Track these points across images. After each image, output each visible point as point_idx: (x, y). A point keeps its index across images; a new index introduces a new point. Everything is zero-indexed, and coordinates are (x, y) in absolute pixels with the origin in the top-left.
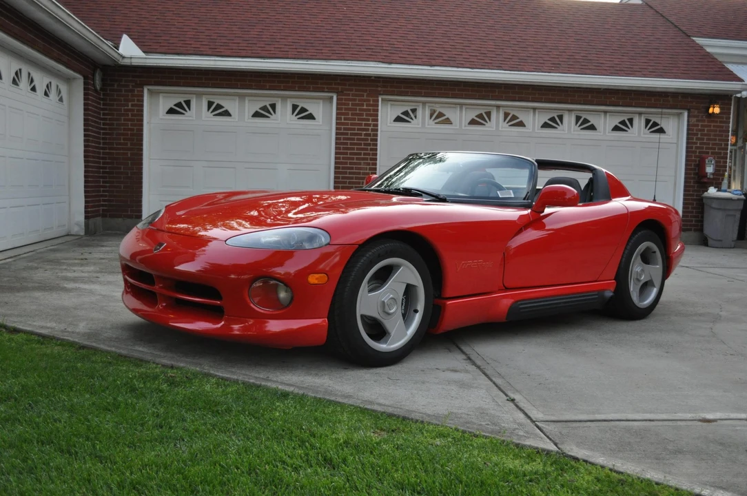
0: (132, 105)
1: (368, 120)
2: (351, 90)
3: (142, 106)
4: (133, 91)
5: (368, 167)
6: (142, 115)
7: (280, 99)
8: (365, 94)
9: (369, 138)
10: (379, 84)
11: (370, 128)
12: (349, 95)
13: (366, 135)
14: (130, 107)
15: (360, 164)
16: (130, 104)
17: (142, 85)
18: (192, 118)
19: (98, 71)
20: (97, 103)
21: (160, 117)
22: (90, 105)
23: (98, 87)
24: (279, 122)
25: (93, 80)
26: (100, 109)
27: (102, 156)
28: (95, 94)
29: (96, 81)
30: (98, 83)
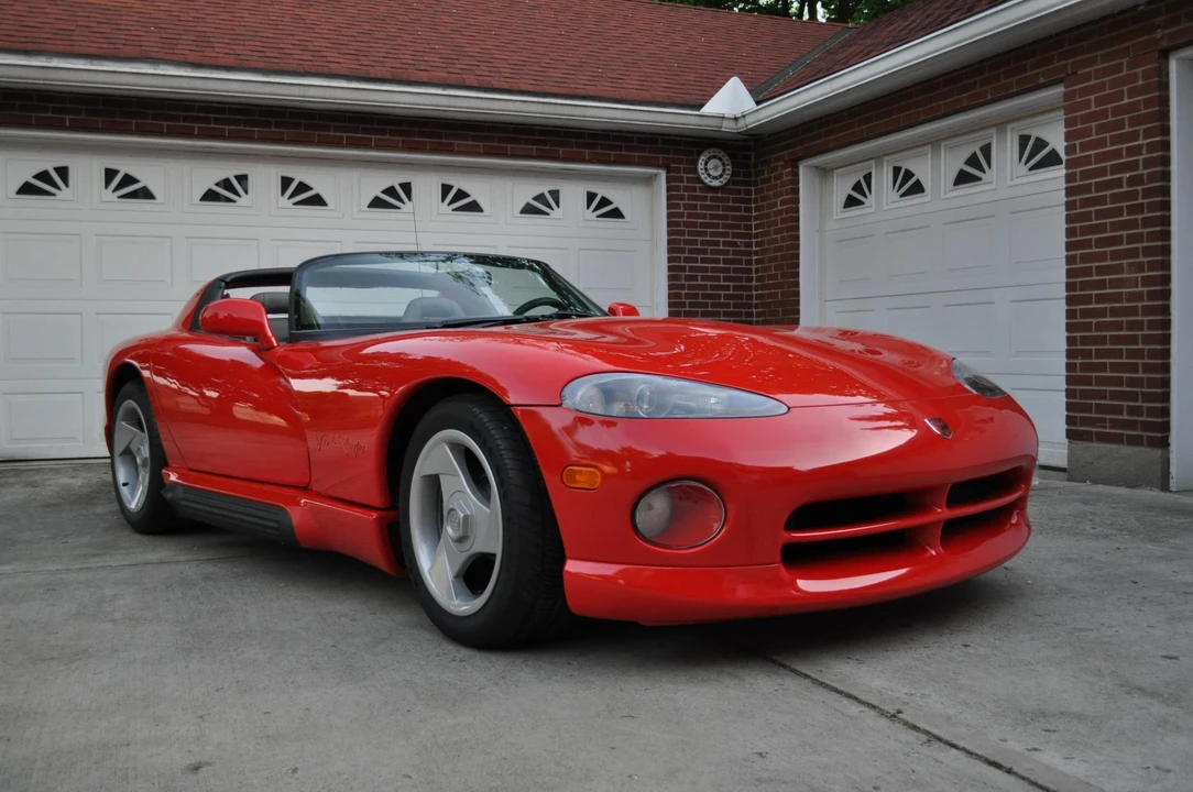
0: (782, 203)
1: (1134, 136)
2: (1093, 62)
3: (797, 201)
4: (781, 176)
5: (1140, 275)
6: (797, 220)
7: (994, 131)
8: (1125, 61)
9: (1140, 188)
10: (1157, 21)
11: (1140, 158)
12: (1087, 77)
13: (1132, 181)
14: (779, 207)
15: (1119, 269)
16: (779, 200)
17: (796, 163)
18: (873, 210)
19: (706, 153)
20: (726, 209)
21: (835, 217)
22: (681, 215)
23: (707, 181)
24: (994, 186)
25: (695, 170)
26: (749, 219)
27: (754, 302)
28: (709, 195)
29: (700, 172)
30: (709, 175)
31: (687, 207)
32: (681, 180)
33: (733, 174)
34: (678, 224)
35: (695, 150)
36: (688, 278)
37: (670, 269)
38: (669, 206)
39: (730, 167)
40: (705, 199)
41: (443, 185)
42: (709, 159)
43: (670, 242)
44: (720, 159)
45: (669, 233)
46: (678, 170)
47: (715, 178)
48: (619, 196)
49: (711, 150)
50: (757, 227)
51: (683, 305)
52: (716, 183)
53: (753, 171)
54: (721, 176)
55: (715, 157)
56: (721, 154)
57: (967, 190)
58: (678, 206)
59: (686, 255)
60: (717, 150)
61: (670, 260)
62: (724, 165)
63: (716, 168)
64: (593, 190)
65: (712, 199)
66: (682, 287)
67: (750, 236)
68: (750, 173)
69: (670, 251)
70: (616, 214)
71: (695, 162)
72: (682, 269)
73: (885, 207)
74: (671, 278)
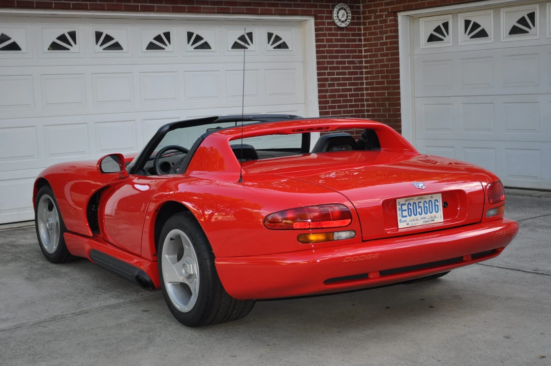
0: (387, 38)
3: (397, 37)
4: (385, 21)
6: (398, 48)
7: (537, 6)
14: (384, 40)
16: (384, 36)
17: (394, 14)
18: (451, 44)
19: (337, 6)
20: (348, 40)
21: (421, 47)
22: (325, 46)
23: (339, 24)
24: (538, 37)
25: (331, 18)
26: (360, 46)
27: (365, 97)
28: (339, 32)
29: (335, 18)
30: (339, 20)
31: (328, 40)
32: (323, 24)
33: (353, 18)
34: (323, 52)
35: (331, 4)
36: (330, 85)
37: (319, 80)
38: (317, 41)
39: (350, 15)
40: (336, 35)
41: (188, 33)
42: (339, 10)
43: (318, 63)
44: (345, 10)
45: (318, 58)
46: (322, 18)
47: (343, 22)
48: (286, 35)
49: (340, 4)
50: (365, 51)
51: (327, 102)
52: (343, 25)
53: (362, 16)
54: (346, 20)
55: (342, 8)
56: (345, 6)
57: (517, 38)
58: (322, 41)
59: (329, 71)
60: (343, 4)
61: (319, 74)
62: (347, 13)
63: (343, 16)
64: (271, 31)
65: (342, 35)
66: (327, 91)
67: (360, 57)
68: (361, 17)
69: (318, 69)
70: (284, 46)
71: (331, 12)
72: (326, 80)
73: (460, 44)
74: (319, 86)
